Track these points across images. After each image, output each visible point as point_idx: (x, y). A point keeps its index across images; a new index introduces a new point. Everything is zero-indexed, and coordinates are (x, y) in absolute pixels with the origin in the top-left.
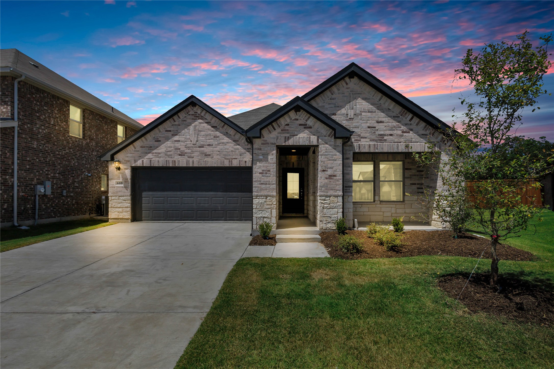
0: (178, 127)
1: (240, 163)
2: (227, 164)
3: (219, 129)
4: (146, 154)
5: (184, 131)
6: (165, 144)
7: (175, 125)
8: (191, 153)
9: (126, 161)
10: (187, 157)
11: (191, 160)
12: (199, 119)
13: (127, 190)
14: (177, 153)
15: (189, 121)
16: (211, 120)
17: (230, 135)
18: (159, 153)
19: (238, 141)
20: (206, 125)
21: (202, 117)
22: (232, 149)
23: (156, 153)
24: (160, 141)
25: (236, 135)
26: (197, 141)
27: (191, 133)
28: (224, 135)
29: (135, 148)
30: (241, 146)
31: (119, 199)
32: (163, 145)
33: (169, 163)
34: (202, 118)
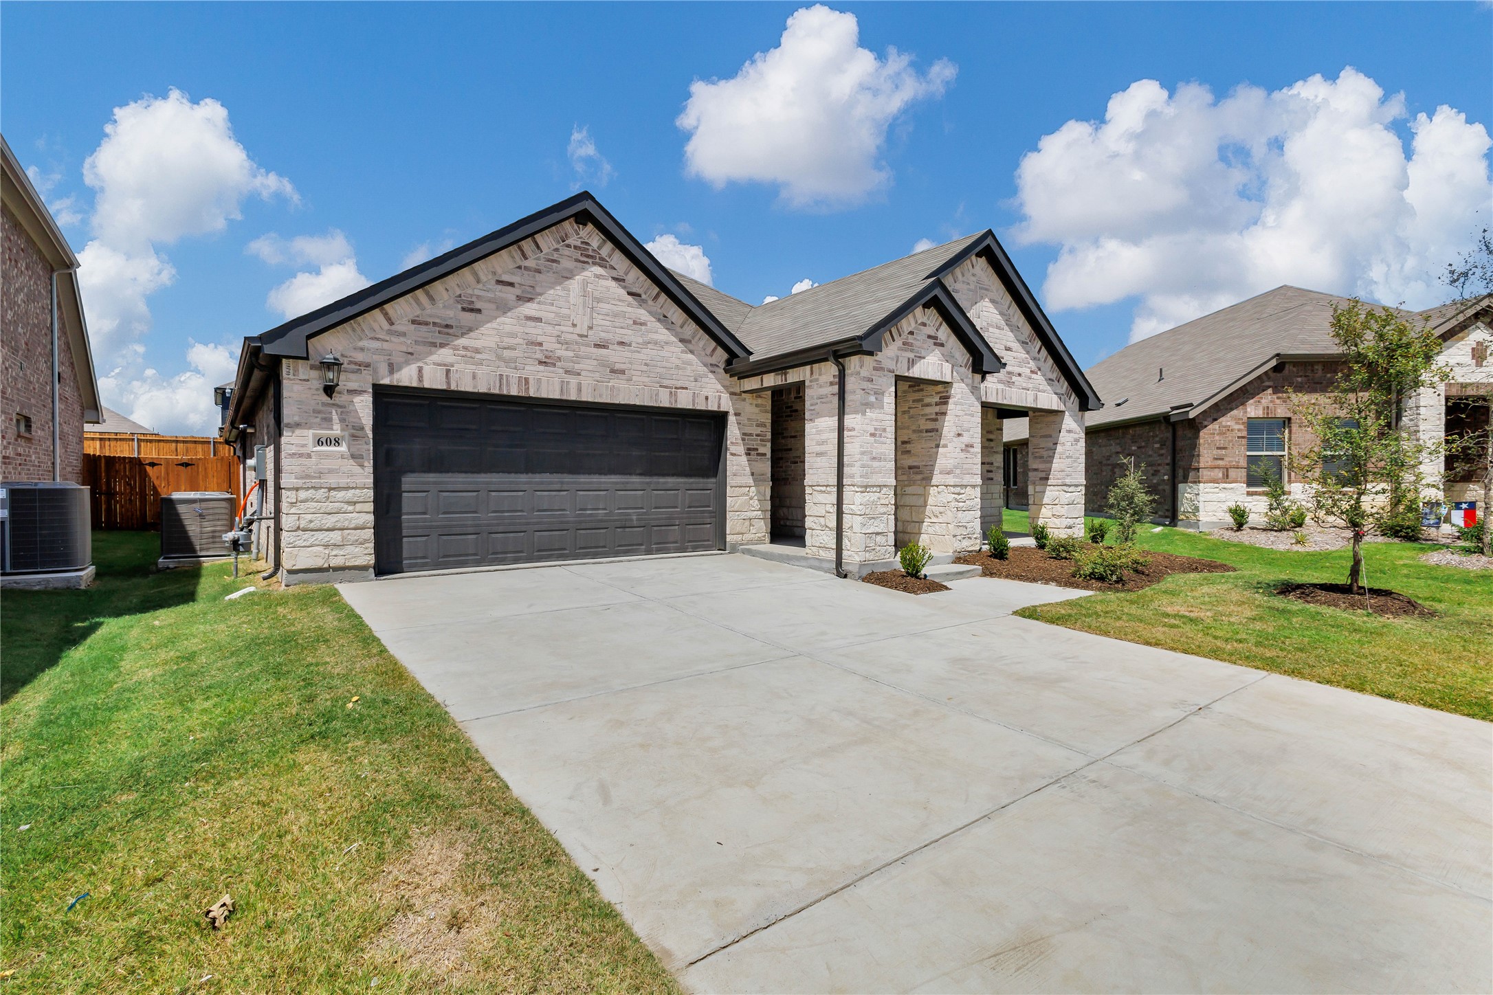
0: (534, 277)
1: (693, 400)
2: (664, 401)
3: (644, 301)
4: (433, 349)
5: (552, 292)
6: (494, 325)
7: (526, 268)
8: (573, 362)
9: (356, 364)
10: (561, 371)
11: (573, 381)
12: (594, 264)
13: (362, 466)
14: (533, 356)
15: (567, 264)
16: (626, 274)
17: (672, 323)
18: (477, 351)
19: (690, 342)
20: (613, 284)
21: (602, 259)
22: (678, 362)
23: (465, 348)
24: (479, 311)
25: (686, 326)
26: (591, 328)
27: (572, 300)
28: (659, 320)
29: (392, 324)
30: (698, 356)
31: (328, 498)
32: (489, 325)
33: (508, 384)
34: (602, 263)
